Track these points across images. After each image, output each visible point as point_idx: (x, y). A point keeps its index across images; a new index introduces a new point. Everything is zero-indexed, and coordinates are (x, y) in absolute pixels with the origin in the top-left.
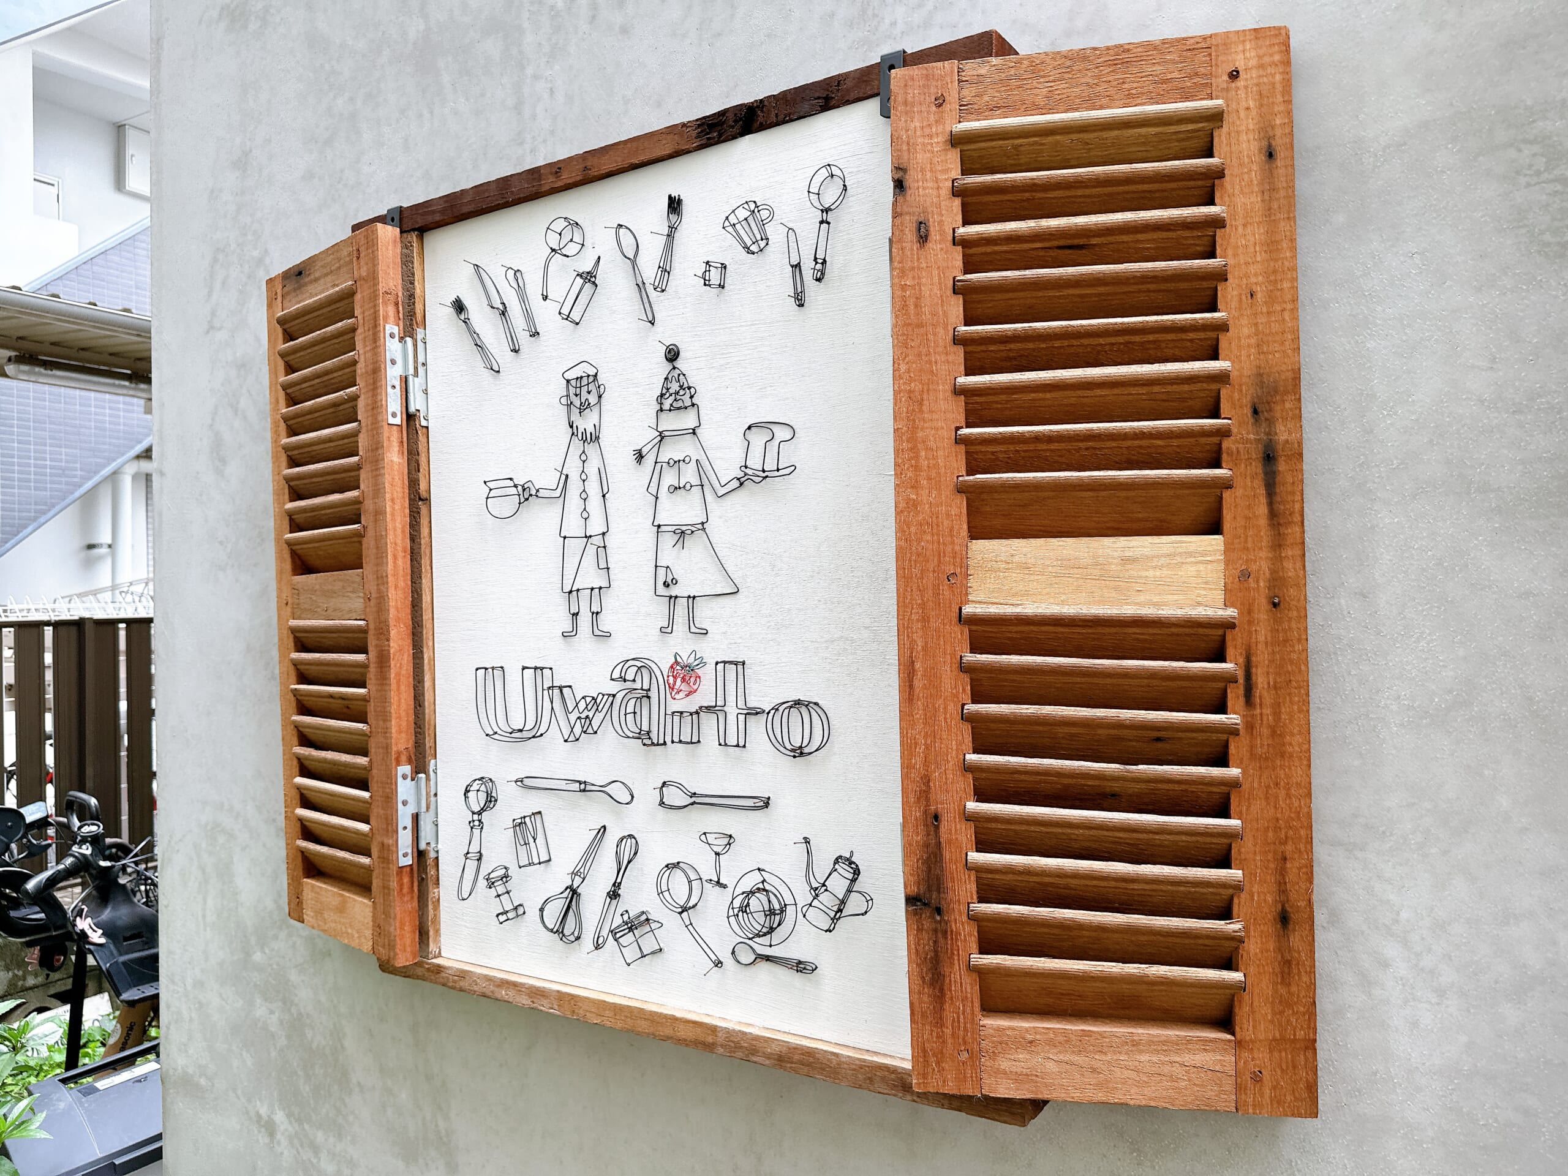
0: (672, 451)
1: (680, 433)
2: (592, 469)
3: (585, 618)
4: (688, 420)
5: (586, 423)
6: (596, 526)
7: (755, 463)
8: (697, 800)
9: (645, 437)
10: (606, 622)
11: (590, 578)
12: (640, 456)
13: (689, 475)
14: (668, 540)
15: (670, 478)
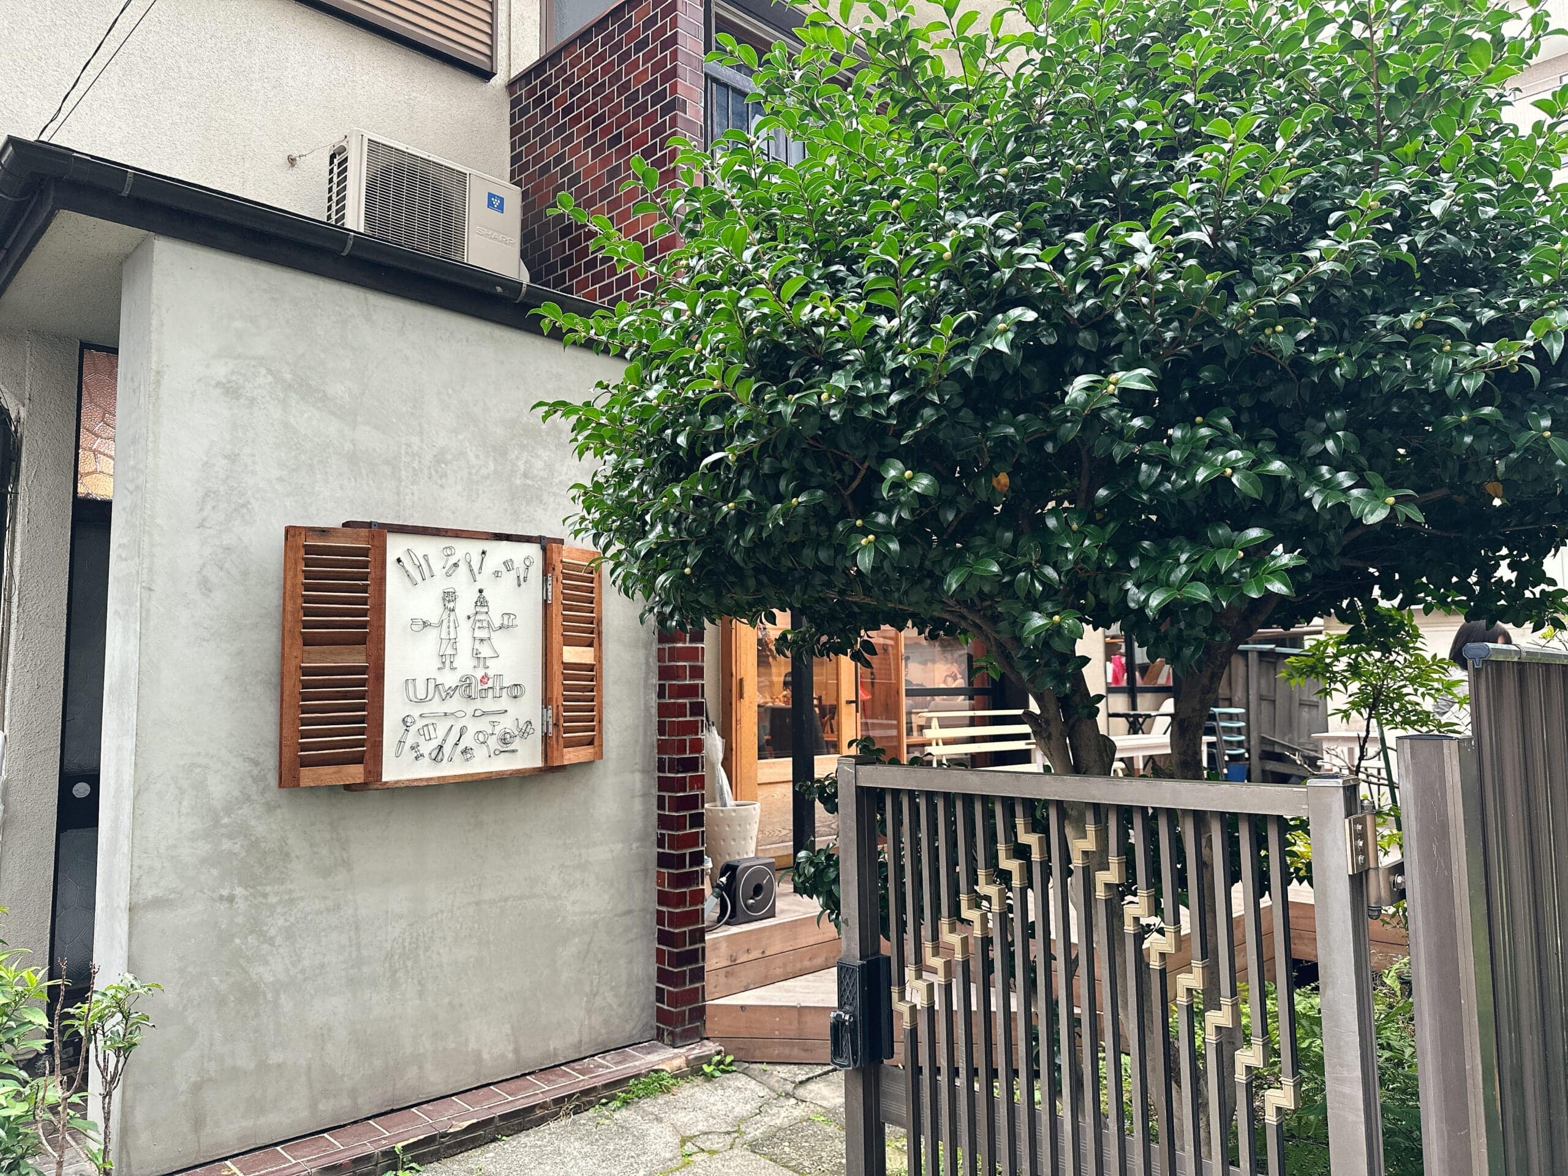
0: (478, 617)
1: (482, 613)
2: (452, 618)
3: (448, 663)
4: (485, 609)
5: (451, 605)
6: (452, 636)
7: (506, 623)
8: (484, 714)
9: (471, 612)
10: (454, 665)
11: (450, 651)
12: (469, 618)
13: (485, 624)
14: (477, 642)
15: (478, 624)
